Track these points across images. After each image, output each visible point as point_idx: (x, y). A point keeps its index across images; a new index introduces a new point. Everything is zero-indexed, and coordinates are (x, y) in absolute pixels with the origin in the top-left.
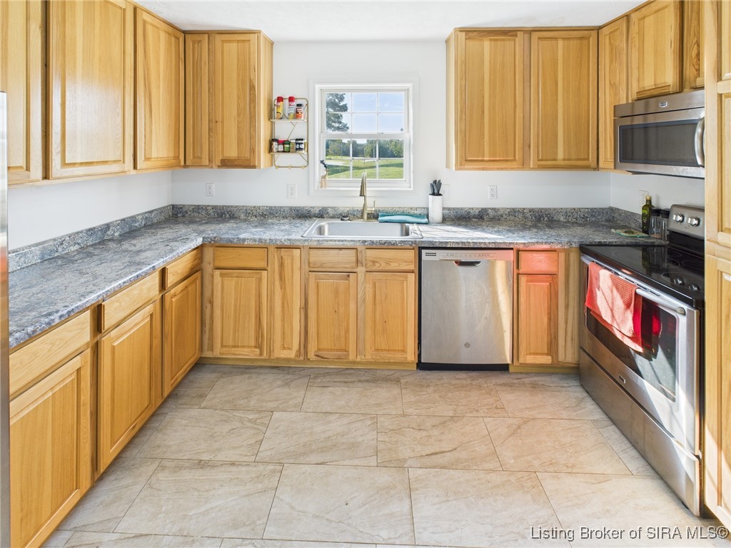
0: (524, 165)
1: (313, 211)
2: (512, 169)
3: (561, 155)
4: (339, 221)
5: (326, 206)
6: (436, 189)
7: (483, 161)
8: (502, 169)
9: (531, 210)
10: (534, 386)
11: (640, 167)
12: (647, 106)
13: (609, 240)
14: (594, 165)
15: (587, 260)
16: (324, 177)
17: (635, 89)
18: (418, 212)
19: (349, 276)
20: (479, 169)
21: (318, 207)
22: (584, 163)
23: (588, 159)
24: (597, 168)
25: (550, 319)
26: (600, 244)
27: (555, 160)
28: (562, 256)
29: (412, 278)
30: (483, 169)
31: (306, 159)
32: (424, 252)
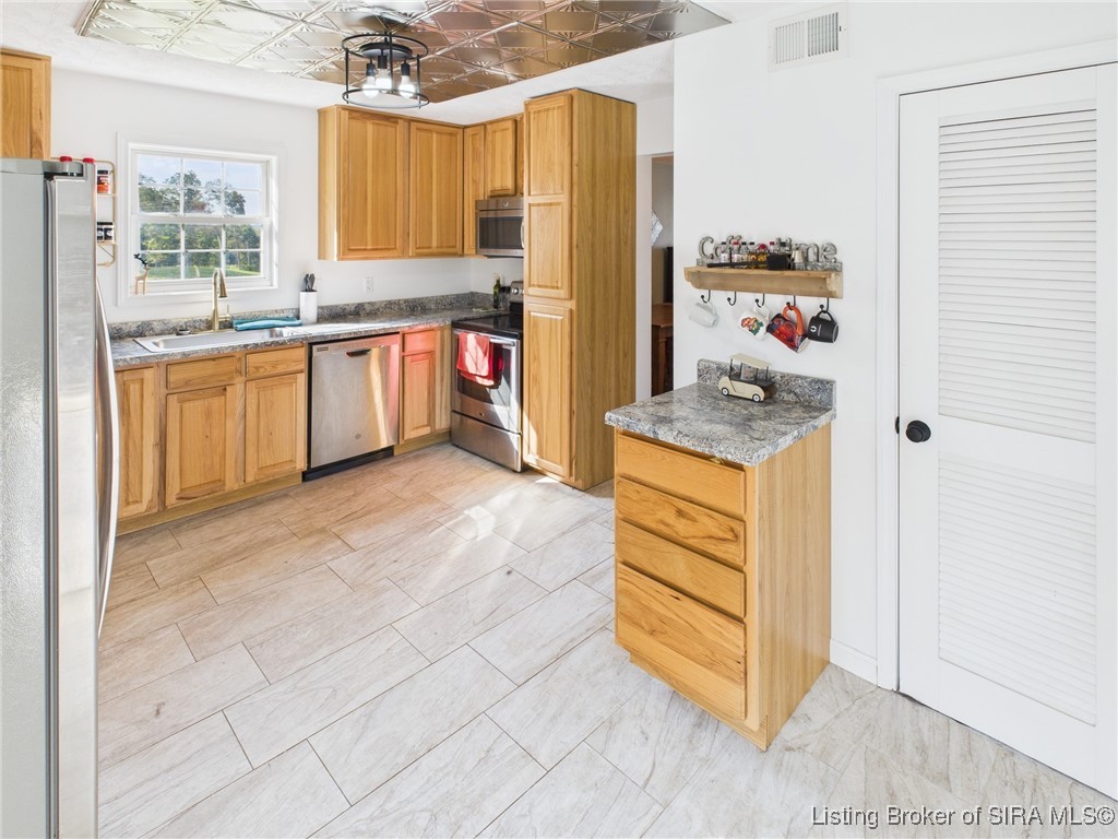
0: (404, 254)
1: (126, 329)
2: (393, 258)
3: (434, 244)
4: (174, 337)
5: (148, 319)
6: (308, 283)
7: (365, 250)
8: (384, 258)
9: (406, 301)
10: (417, 457)
11: (493, 252)
12: (497, 203)
13: (471, 316)
14: (459, 250)
15: (459, 332)
16: (143, 278)
17: (489, 188)
18: (285, 315)
19: (225, 389)
20: (361, 259)
21: (133, 323)
22: (451, 251)
23: (455, 247)
24: (462, 255)
25: (429, 393)
26: (466, 319)
27: (430, 247)
28: (439, 333)
29: (302, 379)
30: (366, 258)
31: (111, 252)
32: (315, 348)
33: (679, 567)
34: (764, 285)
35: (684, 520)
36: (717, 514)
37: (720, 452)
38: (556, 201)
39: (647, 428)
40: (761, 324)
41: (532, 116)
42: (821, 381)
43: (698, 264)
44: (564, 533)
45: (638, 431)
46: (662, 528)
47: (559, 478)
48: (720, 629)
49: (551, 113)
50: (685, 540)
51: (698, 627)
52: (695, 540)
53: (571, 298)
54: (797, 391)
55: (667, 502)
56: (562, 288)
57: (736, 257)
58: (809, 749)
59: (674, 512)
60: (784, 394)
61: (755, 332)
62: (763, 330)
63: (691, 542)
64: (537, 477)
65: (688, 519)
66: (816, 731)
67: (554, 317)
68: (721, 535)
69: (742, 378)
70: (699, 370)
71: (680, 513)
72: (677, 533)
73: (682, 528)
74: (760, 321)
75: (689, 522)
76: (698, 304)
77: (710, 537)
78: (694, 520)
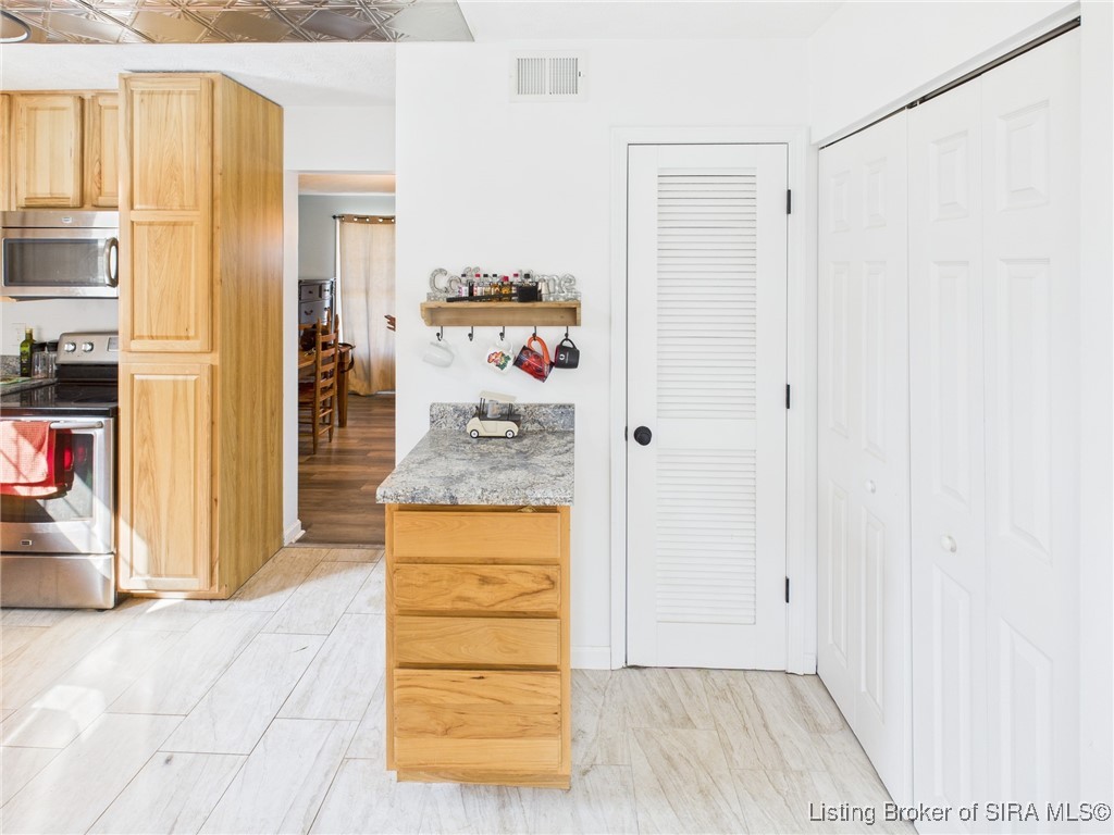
11: (34, 291)
17: (22, 194)
33: (480, 642)
34: (506, 317)
35: (490, 587)
36: (529, 567)
37: (537, 499)
38: (186, 219)
39: (441, 494)
40: (508, 358)
41: (137, 98)
42: (563, 406)
43: (429, 298)
44: (227, 666)
45: (428, 502)
46: (461, 606)
47: (183, 595)
48: (534, 688)
49: (175, 98)
50: (491, 609)
51: (507, 698)
52: (504, 604)
53: (212, 349)
54: (541, 419)
55: (468, 573)
56: (196, 336)
57: (478, 291)
58: (599, 761)
59: (476, 582)
60: (528, 425)
61: (502, 367)
62: (510, 363)
63: (498, 608)
64: (146, 603)
65: (494, 584)
66: (594, 740)
67: (180, 378)
68: (536, 587)
69: (489, 416)
70: (432, 416)
71: (484, 580)
72: (479, 605)
73: (485, 596)
74: (507, 354)
75: (496, 587)
76: (432, 343)
77: (521, 595)
78: (502, 583)
